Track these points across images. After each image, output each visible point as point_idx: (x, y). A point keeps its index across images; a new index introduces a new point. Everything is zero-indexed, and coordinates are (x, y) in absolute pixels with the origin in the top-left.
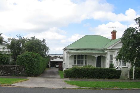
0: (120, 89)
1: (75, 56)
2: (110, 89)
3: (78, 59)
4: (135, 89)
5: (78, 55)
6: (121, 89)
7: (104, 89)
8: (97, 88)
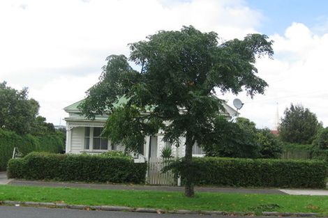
0: (64, 207)
1: (88, 129)
2: (40, 204)
3: (94, 136)
4: (106, 206)
5: (95, 128)
6: (69, 207)
7: (24, 203)
8: (8, 201)
